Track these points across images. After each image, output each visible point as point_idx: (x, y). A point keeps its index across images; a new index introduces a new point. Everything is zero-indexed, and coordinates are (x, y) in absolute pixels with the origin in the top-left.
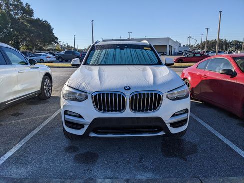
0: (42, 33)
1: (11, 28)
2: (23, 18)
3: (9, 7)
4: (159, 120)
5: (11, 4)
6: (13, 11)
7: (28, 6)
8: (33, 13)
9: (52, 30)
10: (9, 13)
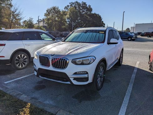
0: (95, 21)
1: (79, 20)
2: (86, 13)
3: (80, 8)
4: (65, 74)
5: (81, 6)
6: (81, 10)
7: (90, 6)
8: (92, 10)
9: (102, 19)
10: (79, 11)
